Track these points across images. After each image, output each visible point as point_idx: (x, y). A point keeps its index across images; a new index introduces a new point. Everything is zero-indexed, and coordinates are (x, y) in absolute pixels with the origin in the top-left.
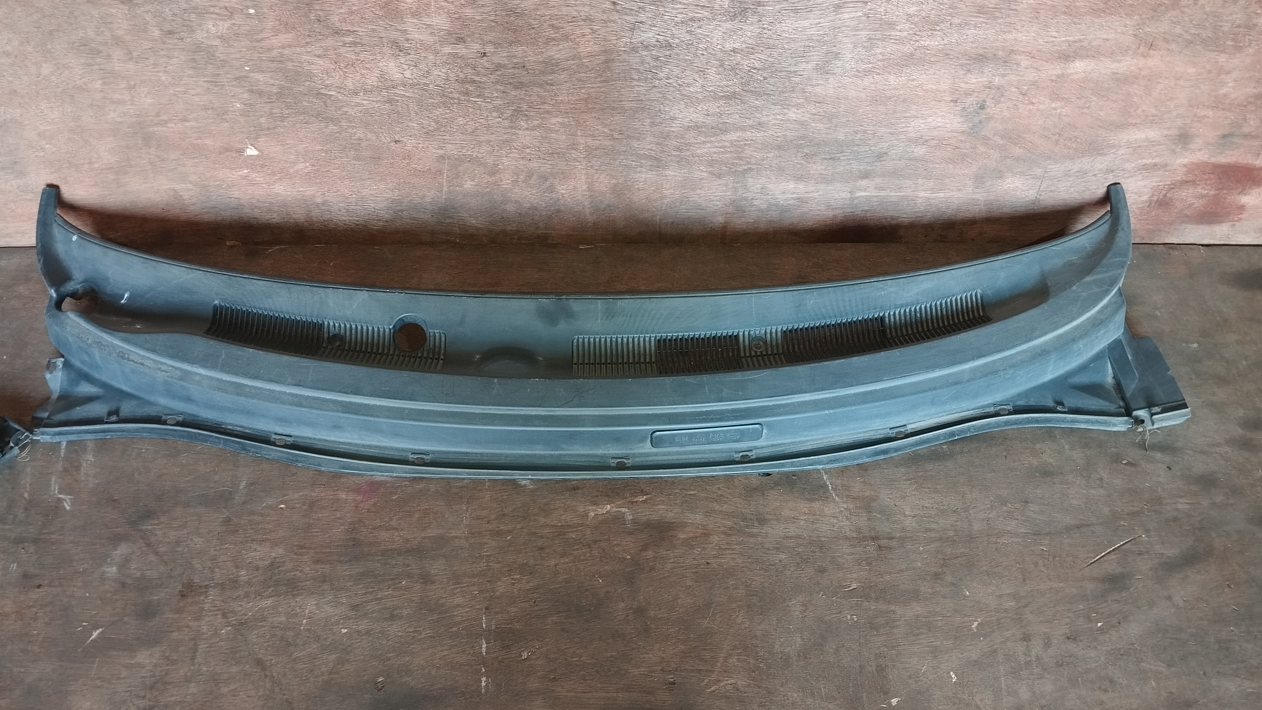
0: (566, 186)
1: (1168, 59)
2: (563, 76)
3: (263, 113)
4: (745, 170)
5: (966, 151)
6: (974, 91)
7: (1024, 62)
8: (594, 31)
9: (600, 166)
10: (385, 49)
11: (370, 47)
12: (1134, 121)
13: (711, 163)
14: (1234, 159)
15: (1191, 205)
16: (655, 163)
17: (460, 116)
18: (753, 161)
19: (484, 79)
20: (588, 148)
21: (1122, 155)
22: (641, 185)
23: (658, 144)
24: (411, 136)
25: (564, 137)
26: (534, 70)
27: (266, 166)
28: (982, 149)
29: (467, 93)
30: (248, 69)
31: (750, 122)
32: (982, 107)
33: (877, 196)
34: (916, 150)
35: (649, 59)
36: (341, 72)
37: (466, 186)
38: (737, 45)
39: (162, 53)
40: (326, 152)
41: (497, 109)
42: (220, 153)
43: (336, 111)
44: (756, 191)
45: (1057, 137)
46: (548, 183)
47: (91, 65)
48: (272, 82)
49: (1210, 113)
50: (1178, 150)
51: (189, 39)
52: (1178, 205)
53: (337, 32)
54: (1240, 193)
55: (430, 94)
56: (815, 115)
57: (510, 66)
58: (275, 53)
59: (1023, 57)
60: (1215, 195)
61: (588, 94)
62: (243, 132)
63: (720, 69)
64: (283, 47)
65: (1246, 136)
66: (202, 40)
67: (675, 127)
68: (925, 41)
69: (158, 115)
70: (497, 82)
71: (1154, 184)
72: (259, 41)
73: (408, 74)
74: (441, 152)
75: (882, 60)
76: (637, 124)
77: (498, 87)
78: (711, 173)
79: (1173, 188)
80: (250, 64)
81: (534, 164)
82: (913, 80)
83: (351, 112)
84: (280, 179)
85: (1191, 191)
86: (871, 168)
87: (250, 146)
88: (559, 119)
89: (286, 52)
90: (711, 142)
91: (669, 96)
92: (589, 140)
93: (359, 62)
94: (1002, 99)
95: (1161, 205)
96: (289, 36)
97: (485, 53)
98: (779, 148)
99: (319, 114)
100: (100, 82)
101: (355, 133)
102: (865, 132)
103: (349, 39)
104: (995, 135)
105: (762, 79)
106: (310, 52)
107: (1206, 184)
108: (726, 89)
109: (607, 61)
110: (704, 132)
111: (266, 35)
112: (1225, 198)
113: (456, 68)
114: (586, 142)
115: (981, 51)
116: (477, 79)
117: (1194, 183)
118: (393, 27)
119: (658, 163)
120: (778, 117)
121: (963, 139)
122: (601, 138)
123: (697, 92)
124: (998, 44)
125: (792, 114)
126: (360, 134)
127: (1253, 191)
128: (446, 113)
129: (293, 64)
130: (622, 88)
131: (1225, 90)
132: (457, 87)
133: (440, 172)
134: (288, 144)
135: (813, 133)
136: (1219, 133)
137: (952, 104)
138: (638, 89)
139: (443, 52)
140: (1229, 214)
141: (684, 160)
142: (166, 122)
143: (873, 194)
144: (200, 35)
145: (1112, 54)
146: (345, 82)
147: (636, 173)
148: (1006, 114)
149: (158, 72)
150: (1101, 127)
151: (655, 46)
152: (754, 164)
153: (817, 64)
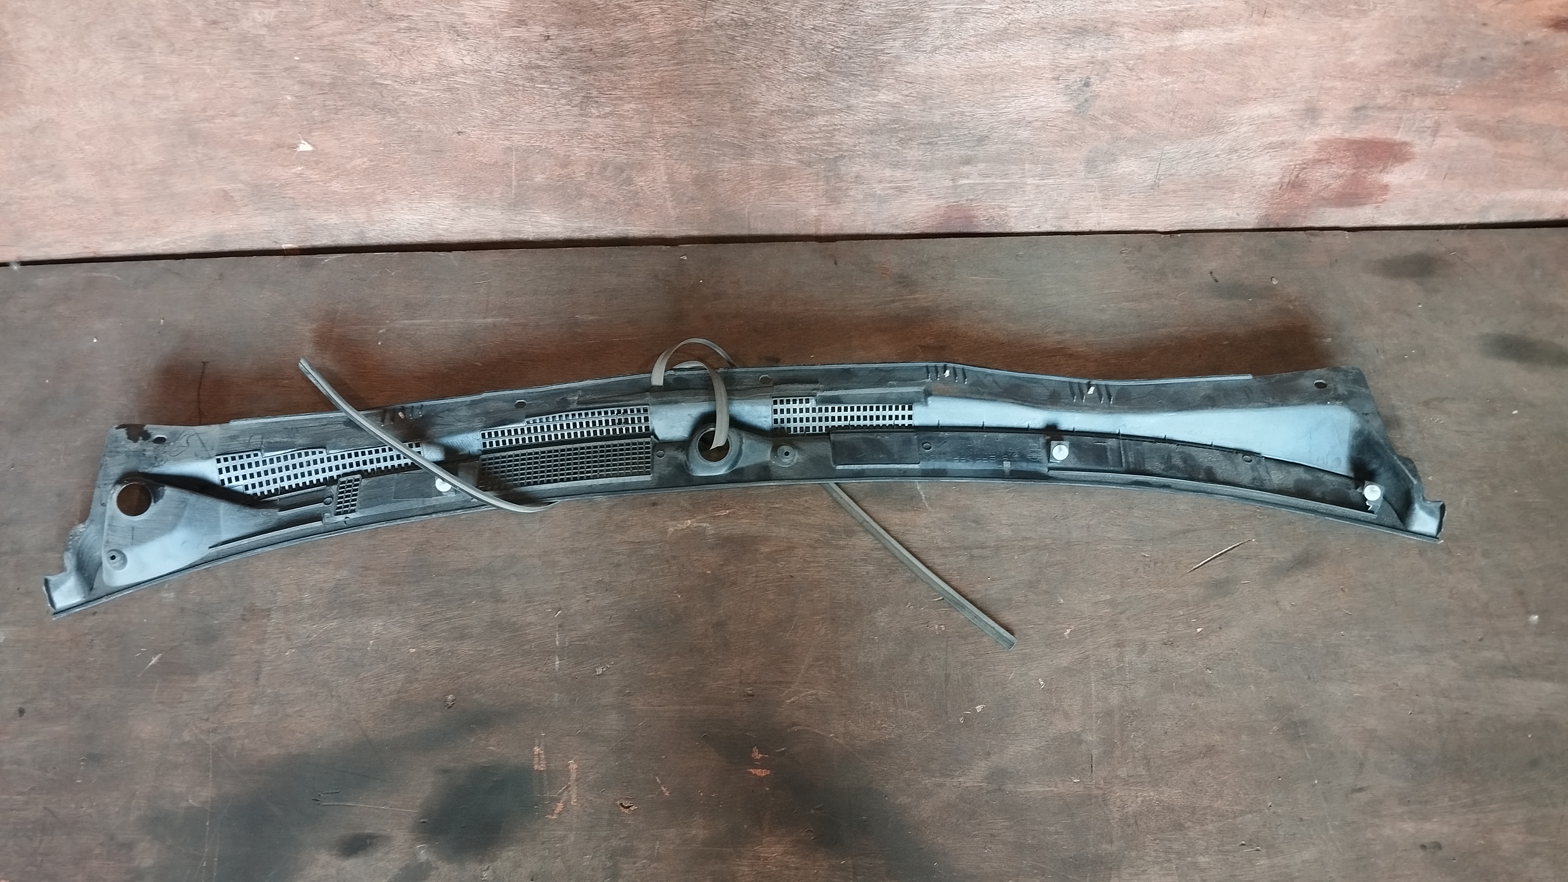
0: (644, 178)
1: (1285, 26)
2: (634, 59)
3: (316, 105)
4: (836, 157)
5: (1073, 132)
6: (1076, 67)
7: (1128, 34)
8: (663, 10)
9: (680, 155)
10: (443, 35)
11: (425, 32)
12: (1254, 96)
13: (800, 150)
14: (1371, 134)
15: (1328, 186)
16: (739, 152)
17: (526, 104)
18: (845, 147)
19: (549, 64)
20: (665, 136)
21: (1245, 132)
22: (725, 175)
23: (740, 130)
24: (474, 127)
25: (639, 124)
26: (602, 53)
27: (321, 162)
28: (1090, 130)
29: (532, 80)
30: (298, 59)
31: (839, 106)
32: (1087, 85)
33: (982, 184)
34: (1019, 133)
35: (724, 39)
36: (396, 59)
37: (536, 180)
38: (817, 22)
39: (206, 44)
40: (384, 146)
41: (565, 95)
42: (272, 150)
43: (393, 101)
44: (850, 180)
45: (1171, 115)
46: (624, 175)
47: (131, 59)
48: (324, 72)
49: (1339, 84)
50: (1306, 126)
51: (234, 29)
52: (1314, 187)
53: (391, 18)
54: (1381, 171)
55: (493, 81)
56: (907, 96)
57: (576, 49)
58: (325, 41)
59: (1126, 29)
60: (1353, 174)
61: (662, 78)
62: (294, 126)
63: (802, 48)
64: (334, 35)
65: (1381, 108)
66: (249, 30)
67: (758, 113)
68: (1019, 14)
69: (204, 110)
70: (563, 67)
71: (1284, 164)
72: (308, 29)
73: (467, 60)
74: (507, 143)
75: (975, 36)
76: (717, 109)
77: (565, 72)
78: (800, 161)
79: (1305, 168)
80: (299, 53)
81: (609, 155)
82: (1010, 57)
83: (409, 102)
84: (337, 176)
85: (1326, 171)
86: (973, 153)
87: (303, 142)
88: (633, 106)
89: (338, 39)
90: (798, 127)
91: (749, 79)
92: (666, 127)
93: (415, 48)
94: (1108, 75)
95: (1293, 187)
96: (340, 23)
97: (548, 36)
98: (871, 132)
99: (375, 105)
100: (141, 77)
101: (415, 125)
102: (962, 113)
103: (403, 25)
104: (1103, 114)
105: (847, 58)
106: (362, 39)
107: (1341, 162)
108: (808, 70)
109: (679, 43)
110: (789, 116)
111: (316, 23)
112: (1365, 178)
113: (519, 53)
114: (663, 130)
115: (1080, 24)
116: (542, 63)
117: (1328, 161)
118: (449, 11)
119: (742, 151)
120: (868, 99)
121: (1069, 119)
122: (678, 125)
123: (778, 74)
124: (1097, 15)
125: (883, 97)
126: (419, 125)
127: (1397, 168)
128: (511, 102)
129: (345, 52)
130: (698, 71)
131: (1351, 59)
132: (520, 73)
133: (507, 165)
134: (343, 138)
135: (906, 116)
136: (1351, 106)
137: (1054, 82)
138: (713, 71)
139: (504, 35)
140: (1370, 195)
141: (769, 147)
142: (213, 118)
143: (978, 182)
144: (246, 25)
145: (1223, 23)
146: (402, 70)
147: (719, 162)
148: (1113, 91)
149: (203, 64)
150: (1218, 103)
151: (730, 25)
152: (846, 151)
153: (905, 42)
